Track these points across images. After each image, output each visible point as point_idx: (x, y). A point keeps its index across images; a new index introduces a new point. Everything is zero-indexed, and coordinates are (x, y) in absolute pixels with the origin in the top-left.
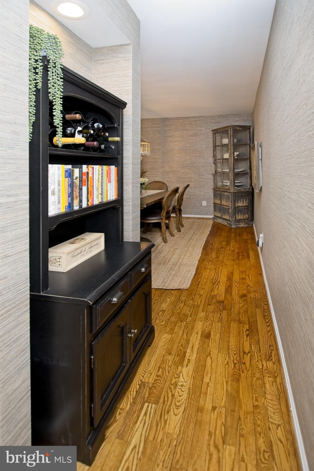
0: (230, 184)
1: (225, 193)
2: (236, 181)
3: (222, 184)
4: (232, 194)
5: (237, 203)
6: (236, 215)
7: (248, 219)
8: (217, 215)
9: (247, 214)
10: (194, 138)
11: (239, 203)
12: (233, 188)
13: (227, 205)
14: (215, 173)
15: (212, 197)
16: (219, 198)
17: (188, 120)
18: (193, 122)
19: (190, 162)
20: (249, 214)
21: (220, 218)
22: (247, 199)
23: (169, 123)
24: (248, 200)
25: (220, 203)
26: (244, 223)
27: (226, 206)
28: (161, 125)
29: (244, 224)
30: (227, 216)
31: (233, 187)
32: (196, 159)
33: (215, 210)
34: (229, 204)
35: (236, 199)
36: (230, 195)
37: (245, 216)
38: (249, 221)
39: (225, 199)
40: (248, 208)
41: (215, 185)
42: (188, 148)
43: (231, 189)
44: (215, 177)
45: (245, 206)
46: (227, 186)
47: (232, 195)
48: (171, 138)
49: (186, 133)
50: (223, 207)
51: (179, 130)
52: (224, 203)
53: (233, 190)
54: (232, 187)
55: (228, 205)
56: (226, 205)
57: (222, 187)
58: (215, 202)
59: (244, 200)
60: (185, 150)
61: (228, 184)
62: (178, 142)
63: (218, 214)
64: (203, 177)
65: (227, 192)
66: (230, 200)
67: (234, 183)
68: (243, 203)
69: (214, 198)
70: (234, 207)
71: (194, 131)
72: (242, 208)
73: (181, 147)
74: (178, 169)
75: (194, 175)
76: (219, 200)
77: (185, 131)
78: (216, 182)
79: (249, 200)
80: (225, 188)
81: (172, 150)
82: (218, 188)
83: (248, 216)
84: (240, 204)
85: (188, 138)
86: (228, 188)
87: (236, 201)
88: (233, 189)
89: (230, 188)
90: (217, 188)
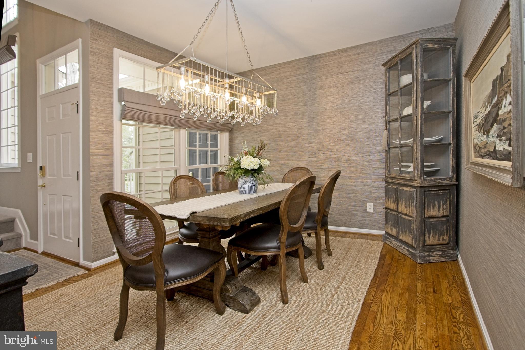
0: (414, 169)
1: (405, 189)
2: (425, 164)
3: (400, 169)
4: (418, 190)
5: (428, 211)
6: (424, 236)
7: (448, 244)
8: (390, 232)
9: (447, 234)
10: (354, 86)
11: (432, 210)
12: (421, 176)
13: (408, 213)
14: (387, 149)
15: (383, 195)
16: (393, 197)
17: (347, 55)
18: (353, 57)
19: (350, 132)
20: (450, 235)
21: (396, 238)
22: (446, 202)
23: (319, 64)
24: (448, 202)
25: (395, 209)
26: (441, 253)
27: (406, 215)
28: (307, 70)
29: (441, 256)
30: (408, 237)
31: (419, 176)
32: (358, 124)
33: (387, 222)
34: (412, 210)
35: (426, 200)
36: (414, 193)
37: (441, 238)
38: (450, 248)
39: (404, 202)
40: (448, 221)
41: (387, 172)
42: (346, 106)
43: (416, 178)
44: (387, 157)
45: (443, 217)
46: (408, 173)
47: (418, 193)
48: (322, 91)
49: (344, 78)
50: (401, 217)
51: (333, 75)
52: (402, 208)
53: (419, 181)
54: (417, 174)
55: (411, 215)
56: (405, 212)
57: (399, 176)
58: (387, 206)
59: (442, 203)
60: (342, 110)
61: (411, 169)
62: (331, 96)
63: (392, 229)
64: (369, 158)
65: (407, 186)
66: (414, 204)
67: (423, 167)
68: (439, 210)
69: (385, 197)
70: (421, 217)
71: (355, 72)
72: (437, 219)
73: (335, 104)
74: (332, 144)
75: (354, 155)
76: (393, 202)
77: (342, 76)
78: (389, 165)
79: (450, 204)
80: (404, 177)
81: (323, 111)
82: (393, 178)
83: (447, 238)
84: (433, 212)
85: (347, 87)
86: (411, 177)
87: (426, 206)
88: (421, 179)
89: (414, 177)
90: (391, 178)
